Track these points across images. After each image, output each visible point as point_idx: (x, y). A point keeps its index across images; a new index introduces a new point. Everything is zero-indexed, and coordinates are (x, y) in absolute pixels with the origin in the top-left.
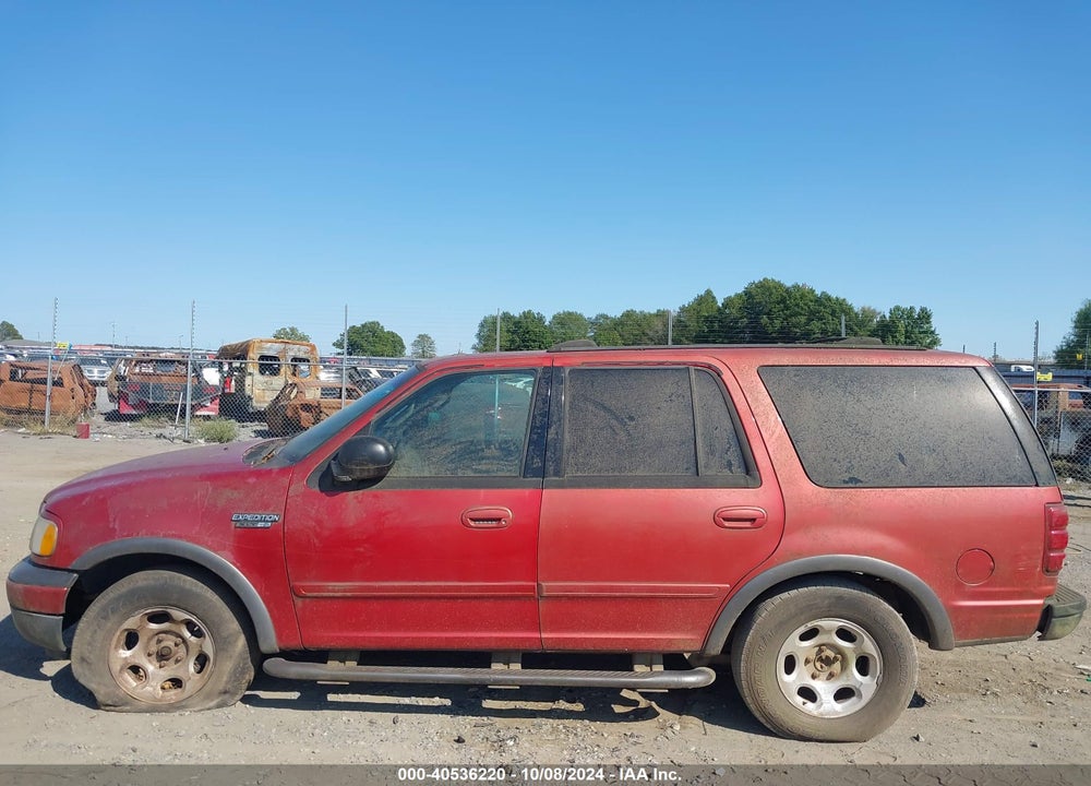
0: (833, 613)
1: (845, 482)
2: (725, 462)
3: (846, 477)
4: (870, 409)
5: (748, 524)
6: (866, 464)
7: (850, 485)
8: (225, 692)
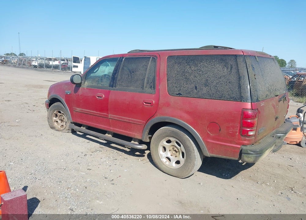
0: (171, 136)
1: (177, 94)
2: (150, 86)
3: (178, 92)
4: (192, 71)
5: (150, 105)
6: (185, 89)
7: (178, 95)
8: (69, 130)
